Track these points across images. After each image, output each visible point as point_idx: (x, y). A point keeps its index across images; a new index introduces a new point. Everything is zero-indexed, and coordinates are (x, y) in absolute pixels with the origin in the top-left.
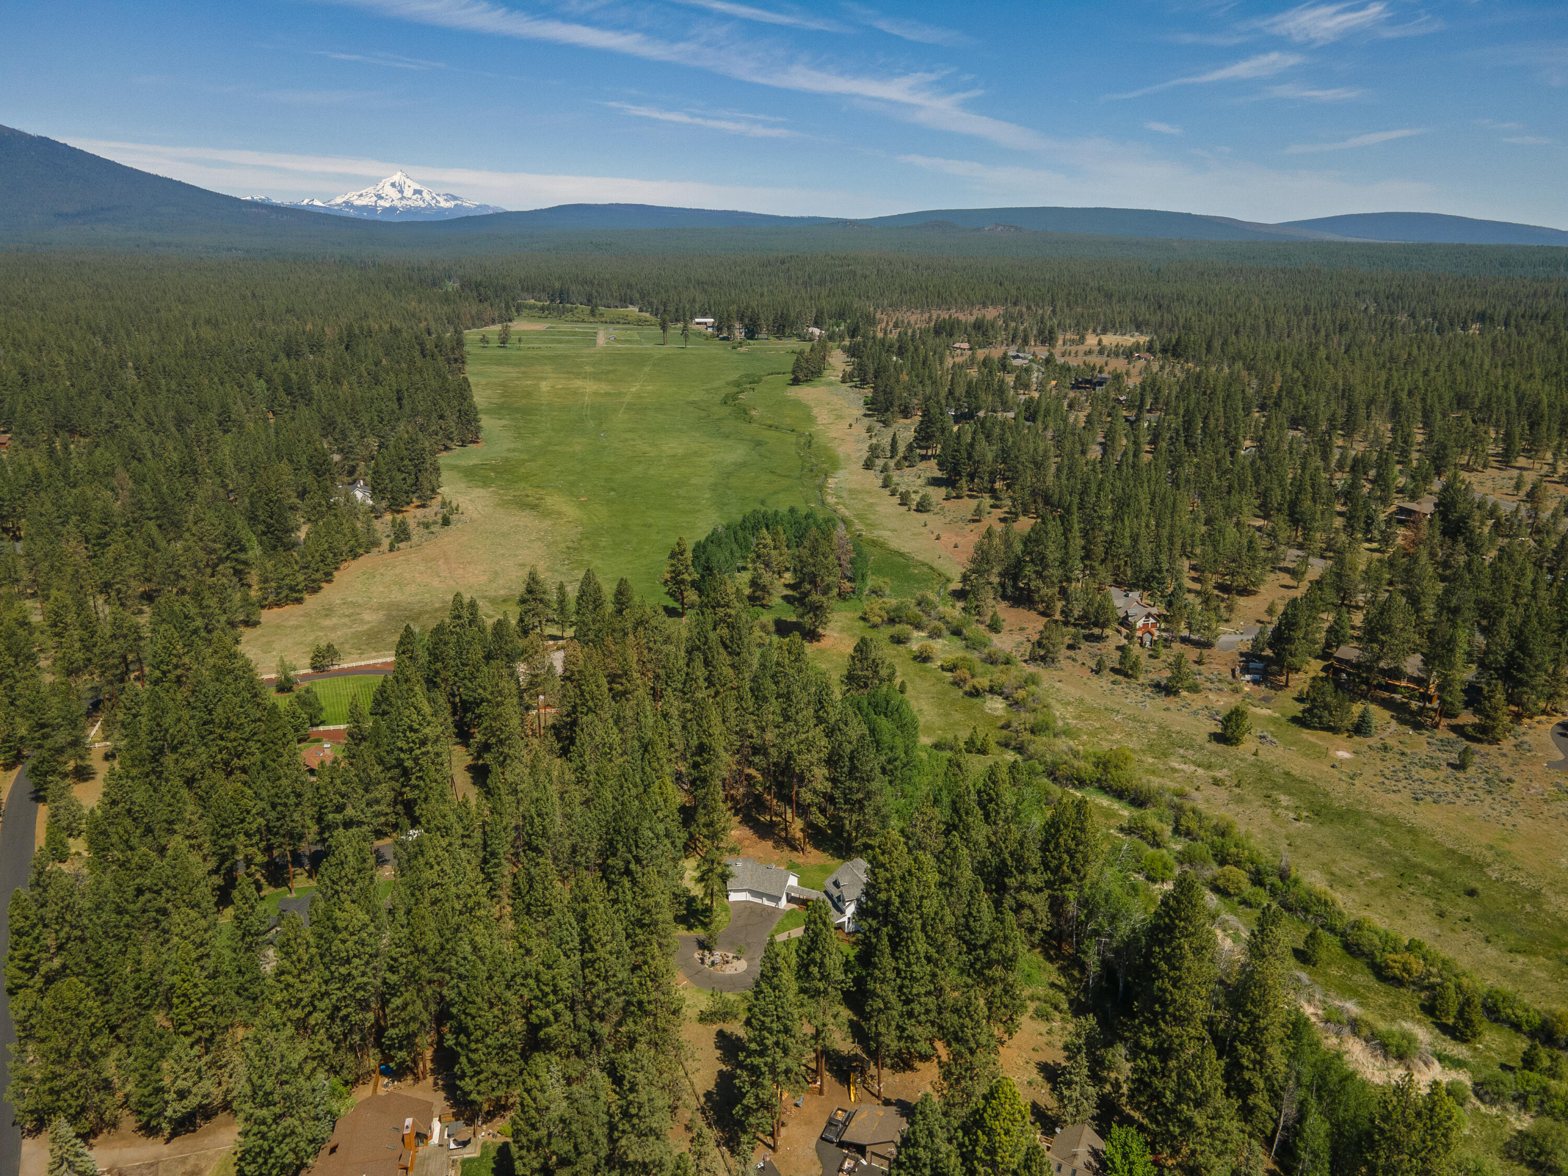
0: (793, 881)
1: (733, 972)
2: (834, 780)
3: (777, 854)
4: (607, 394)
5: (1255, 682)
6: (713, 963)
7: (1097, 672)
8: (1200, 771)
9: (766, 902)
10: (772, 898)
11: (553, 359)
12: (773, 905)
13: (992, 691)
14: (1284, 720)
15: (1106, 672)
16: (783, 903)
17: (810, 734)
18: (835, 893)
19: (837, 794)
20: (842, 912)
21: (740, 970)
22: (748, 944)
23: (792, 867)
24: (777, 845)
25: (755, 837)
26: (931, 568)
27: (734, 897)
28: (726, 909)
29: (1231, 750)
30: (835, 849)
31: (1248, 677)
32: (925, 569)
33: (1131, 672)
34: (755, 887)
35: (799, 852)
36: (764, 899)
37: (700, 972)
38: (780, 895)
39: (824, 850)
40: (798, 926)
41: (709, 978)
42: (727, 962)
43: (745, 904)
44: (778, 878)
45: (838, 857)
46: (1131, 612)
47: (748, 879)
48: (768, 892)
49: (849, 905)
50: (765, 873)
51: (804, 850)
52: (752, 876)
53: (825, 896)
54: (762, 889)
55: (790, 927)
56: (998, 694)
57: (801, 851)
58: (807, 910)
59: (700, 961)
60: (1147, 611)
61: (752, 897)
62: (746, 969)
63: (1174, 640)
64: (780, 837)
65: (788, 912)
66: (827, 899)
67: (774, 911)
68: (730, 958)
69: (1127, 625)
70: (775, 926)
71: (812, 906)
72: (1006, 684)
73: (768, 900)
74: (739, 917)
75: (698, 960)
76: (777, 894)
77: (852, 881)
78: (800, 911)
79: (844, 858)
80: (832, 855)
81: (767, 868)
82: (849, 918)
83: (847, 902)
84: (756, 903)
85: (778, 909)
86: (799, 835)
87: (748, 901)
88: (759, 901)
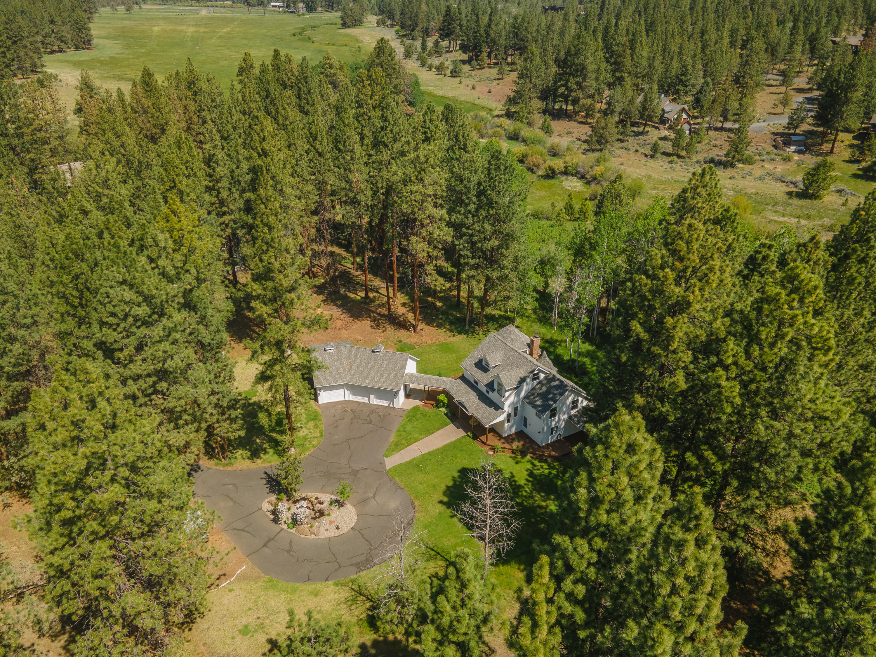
0: (411, 367)
1: (333, 533)
2: (457, 227)
3: (378, 335)
4: (204, 32)
5: (799, 152)
6: (295, 522)
7: (652, 157)
8: (803, 222)
9: (374, 401)
10: (381, 393)
11: (164, 19)
12: (386, 403)
13: (566, 173)
14: (846, 177)
15: (658, 155)
16: (401, 400)
17: (421, 153)
18: (483, 379)
19: (462, 244)
20: (498, 407)
21: (345, 528)
22: (354, 473)
23: (403, 348)
24: (376, 324)
25: (346, 318)
26: (474, 104)
27: (325, 397)
28: (314, 417)
29: (816, 202)
30: (451, 323)
31: (793, 148)
32: (470, 105)
33: (683, 153)
34: (357, 381)
35: (408, 330)
36: (372, 396)
37: (272, 539)
38: (396, 389)
39: (439, 326)
40: (429, 432)
41: (288, 552)
42: (322, 514)
43: (344, 406)
44: (390, 365)
45: (460, 333)
46: (667, 109)
47: (345, 370)
48: (377, 386)
49: (510, 395)
50: (371, 359)
51: (415, 327)
52: (350, 365)
53: (464, 386)
54: (367, 383)
55: (416, 435)
56: (572, 175)
57: (412, 329)
58: (437, 406)
59: (272, 517)
60: (680, 107)
61: (354, 394)
62: (356, 524)
63: (709, 129)
64: (379, 314)
65: (409, 412)
66: (469, 389)
67: (390, 411)
68: (326, 504)
69: (663, 121)
70: (393, 438)
71: (446, 401)
72: (580, 164)
73: (378, 398)
74: (336, 427)
75: (269, 513)
76: (390, 387)
77: (508, 359)
78: (427, 409)
79: (466, 333)
80: (451, 331)
81: (373, 352)
82: (509, 415)
83: (507, 391)
84: (360, 403)
85: (394, 408)
86: (402, 310)
87: (349, 401)
88: (364, 400)
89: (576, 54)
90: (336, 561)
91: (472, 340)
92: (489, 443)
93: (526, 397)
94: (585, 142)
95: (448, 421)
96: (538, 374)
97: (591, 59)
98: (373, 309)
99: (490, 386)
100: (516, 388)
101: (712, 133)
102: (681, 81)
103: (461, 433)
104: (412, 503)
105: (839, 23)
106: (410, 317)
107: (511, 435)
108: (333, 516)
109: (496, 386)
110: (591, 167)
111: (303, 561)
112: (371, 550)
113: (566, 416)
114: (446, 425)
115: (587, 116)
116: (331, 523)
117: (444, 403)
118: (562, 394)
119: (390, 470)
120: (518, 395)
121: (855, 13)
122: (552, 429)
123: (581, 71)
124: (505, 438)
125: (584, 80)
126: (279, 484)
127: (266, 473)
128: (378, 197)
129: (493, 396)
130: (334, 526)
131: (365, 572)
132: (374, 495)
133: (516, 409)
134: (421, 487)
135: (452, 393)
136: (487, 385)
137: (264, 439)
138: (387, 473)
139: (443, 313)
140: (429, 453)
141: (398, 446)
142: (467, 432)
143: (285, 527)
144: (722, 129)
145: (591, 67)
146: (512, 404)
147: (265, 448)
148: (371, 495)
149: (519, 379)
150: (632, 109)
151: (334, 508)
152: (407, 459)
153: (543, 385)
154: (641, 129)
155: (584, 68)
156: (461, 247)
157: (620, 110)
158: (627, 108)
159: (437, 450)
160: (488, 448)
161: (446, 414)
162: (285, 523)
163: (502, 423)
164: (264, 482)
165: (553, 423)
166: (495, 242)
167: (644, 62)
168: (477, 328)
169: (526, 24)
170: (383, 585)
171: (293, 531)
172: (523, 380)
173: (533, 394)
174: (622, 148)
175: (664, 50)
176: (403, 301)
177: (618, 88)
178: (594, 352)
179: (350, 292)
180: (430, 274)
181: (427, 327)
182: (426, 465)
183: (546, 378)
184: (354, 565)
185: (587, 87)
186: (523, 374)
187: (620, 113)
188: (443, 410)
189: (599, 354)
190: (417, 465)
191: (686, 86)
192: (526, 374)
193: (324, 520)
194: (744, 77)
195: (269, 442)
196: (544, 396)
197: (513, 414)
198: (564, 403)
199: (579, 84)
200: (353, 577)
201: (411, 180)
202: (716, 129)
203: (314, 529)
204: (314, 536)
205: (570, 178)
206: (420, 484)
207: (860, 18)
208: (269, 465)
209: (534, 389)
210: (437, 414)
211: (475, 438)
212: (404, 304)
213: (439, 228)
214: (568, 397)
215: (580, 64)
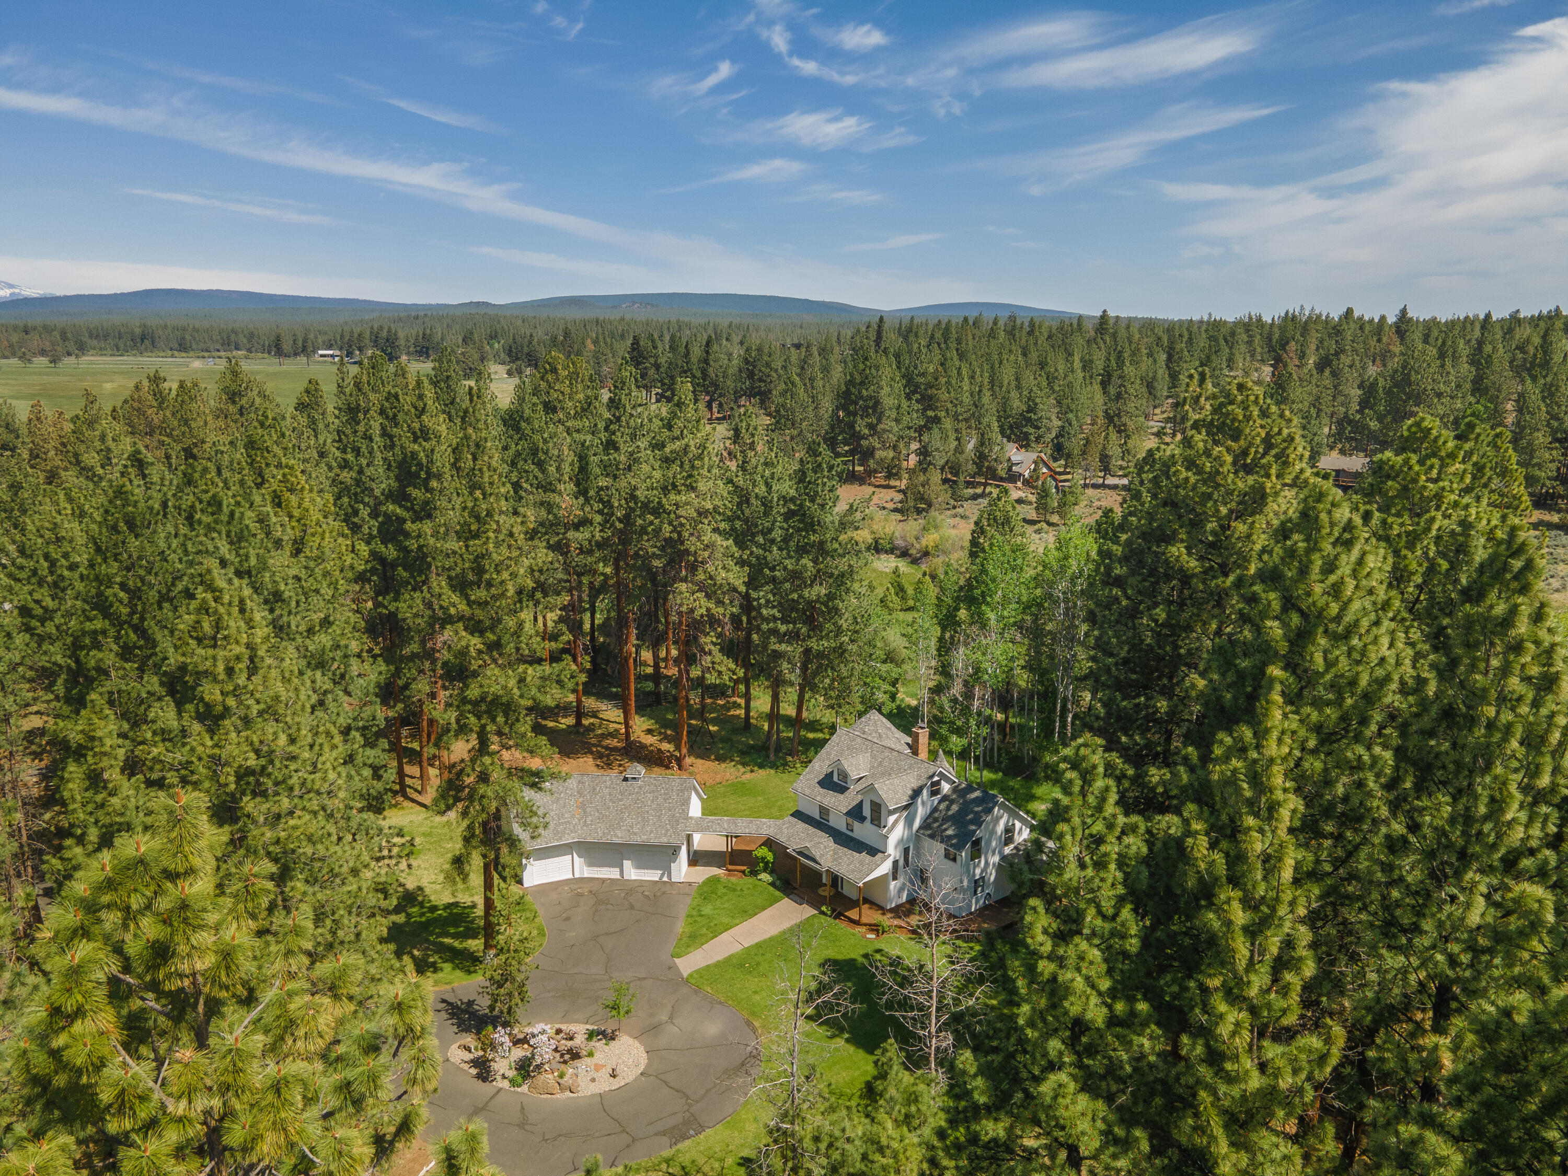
0: (695, 806)
6: (525, 1069)
10: (646, 854)
12: (653, 875)
13: (876, 549)
16: (681, 870)
18: (838, 805)
20: (874, 851)
21: (628, 1075)
27: (535, 874)
33: (1055, 518)
34: (599, 834)
35: (667, 767)
36: (627, 864)
37: (482, 1109)
38: (674, 841)
39: (720, 759)
40: (747, 913)
41: (521, 1126)
42: (575, 1055)
43: (574, 886)
44: (660, 800)
45: (761, 766)
46: (1015, 459)
47: (573, 816)
48: (638, 839)
49: (896, 821)
50: (621, 793)
51: (679, 761)
52: (583, 807)
53: (801, 825)
54: (619, 837)
55: (725, 920)
56: (886, 552)
57: (674, 764)
58: (754, 873)
59: (474, 1071)
60: (1034, 456)
61: (590, 865)
62: (648, 1066)
63: (1085, 486)
64: (607, 748)
65: (701, 886)
66: (811, 830)
67: (661, 891)
68: (580, 1040)
69: (1013, 477)
70: (681, 927)
71: (770, 857)
72: (897, 534)
73: (639, 866)
74: (567, 919)
75: (466, 1067)
76: (664, 840)
77: (880, 764)
78: (734, 879)
79: (773, 766)
80: (744, 764)
81: (626, 779)
82: (895, 863)
83: (891, 813)
84: (603, 881)
85: (672, 884)
86: (649, 740)
87: (581, 880)
88: (612, 873)
89: (862, 383)
90: (624, 1131)
91: (785, 776)
92: (864, 920)
93: (925, 826)
94: (896, 510)
95: (778, 893)
96: (938, 783)
97: (886, 390)
98: (594, 741)
99: (856, 813)
100: (906, 807)
101: (1090, 492)
102: (1029, 420)
103: (808, 911)
104: (749, 1024)
105: (1232, 354)
106: (666, 747)
107: (902, 905)
108: (599, 1057)
109: (867, 812)
110: (917, 538)
111: (555, 1139)
112: (691, 1105)
113: (996, 859)
114: (777, 900)
115: (889, 476)
116: (597, 1068)
117: (767, 863)
118: (989, 811)
119: (691, 975)
120: (909, 822)
121: (1249, 343)
122: (976, 881)
123: (874, 407)
124: (891, 910)
125: (879, 420)
126: (473, 1015)
127: (443, 1001)
128: (612, 525)
129: (863, 831)
130: (605, 1073)
131: (687, 1143)
132: (671, 1018)
133: (906, 851)
134: (757, 997)
135: (782, 839)
136: (849, 814)
137: (428, 949)
138: (686, 982)
139: (724, 740)
140: (758, 946)
141: (694, 939)
142: (817, 908)
143: (506, 1084)
144: (1104, 486)
145: (888, 402)
146: (901, 841)
147: (434, 963)
148: (664, 1018)
149: (910, 792)
150: (962, 458)
151: (599, 1045)
152: (719, 957)
153: (952, 802)
154: (979, 490)
155: (877, 403)
156: (762, 601)
157: (942, 462)
158: (952, 458)
159: (771, 939)
160: (863, 929)
161: (772, 884)
162: (504, 1077)
163: (883, 879)
164: (444, 1015)
165: (978, 871)
166: (820, 590)
167: (966, 399)
168: (789, 758)
169: (766, 358)
170: (730, 1161)
171: (525, 1088)
172: (917, 793)
173: (936, 820)
174: (955, 516)
175: (992, 382)
176: (645, 726)
177: (936, 430)
178: (1001, 781)
179: (545, 719)
180: (710, 653)
181: (700, 761)
182: (758, 964)
183: (955, 790)
184: (663, 1133)
185: (885, 431)
186: (915, 784)
187: (942, 469)
188: (766, 877)
189: (1011, 783)
190: (742, 966)
191: (1038, 428)
192: (920, 783)
193: (583, 1064)
194: (1119, 416)
195: (436, 952)
196: (958, 820)
197: (901, 863)
198: (993, 832)
199: (871, 427)
200: (667, 1153)
201: (674, 486)
202: (1095, 486)
203: (567, 1080)
204: (568, 1094)
205: (883, 556)
206: (756, 992)
207: (1259, 350)
208: (448, 987)
209: (935, 810)
210: (755, 886)
211: (838, 915)
212: (649, 732)
213: (724, 568)
214: (998, 818)
215: (871, 398)
